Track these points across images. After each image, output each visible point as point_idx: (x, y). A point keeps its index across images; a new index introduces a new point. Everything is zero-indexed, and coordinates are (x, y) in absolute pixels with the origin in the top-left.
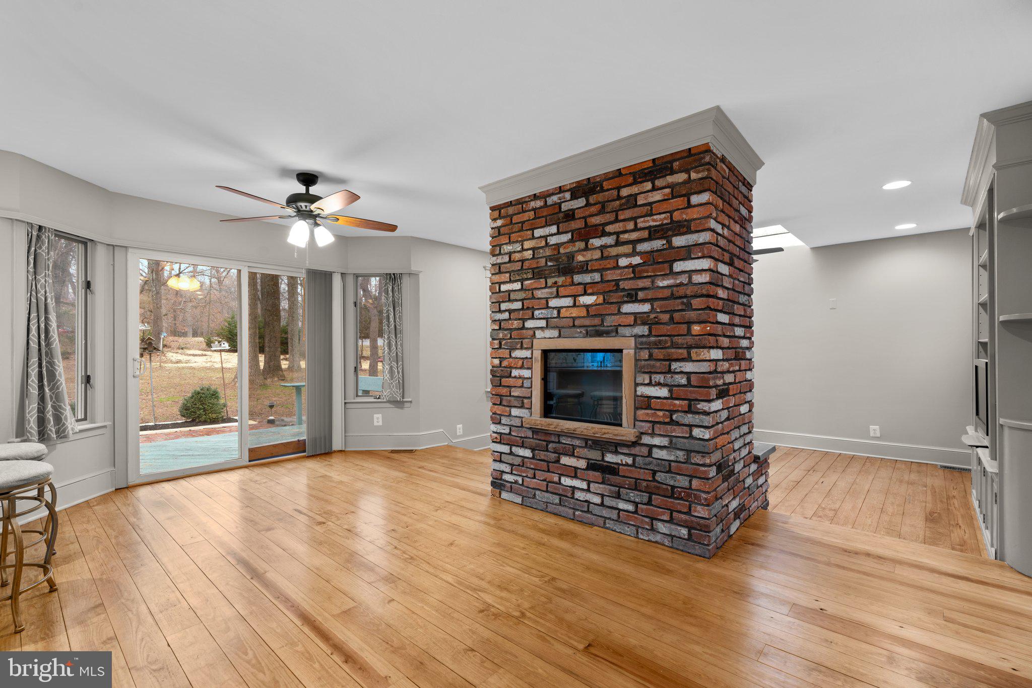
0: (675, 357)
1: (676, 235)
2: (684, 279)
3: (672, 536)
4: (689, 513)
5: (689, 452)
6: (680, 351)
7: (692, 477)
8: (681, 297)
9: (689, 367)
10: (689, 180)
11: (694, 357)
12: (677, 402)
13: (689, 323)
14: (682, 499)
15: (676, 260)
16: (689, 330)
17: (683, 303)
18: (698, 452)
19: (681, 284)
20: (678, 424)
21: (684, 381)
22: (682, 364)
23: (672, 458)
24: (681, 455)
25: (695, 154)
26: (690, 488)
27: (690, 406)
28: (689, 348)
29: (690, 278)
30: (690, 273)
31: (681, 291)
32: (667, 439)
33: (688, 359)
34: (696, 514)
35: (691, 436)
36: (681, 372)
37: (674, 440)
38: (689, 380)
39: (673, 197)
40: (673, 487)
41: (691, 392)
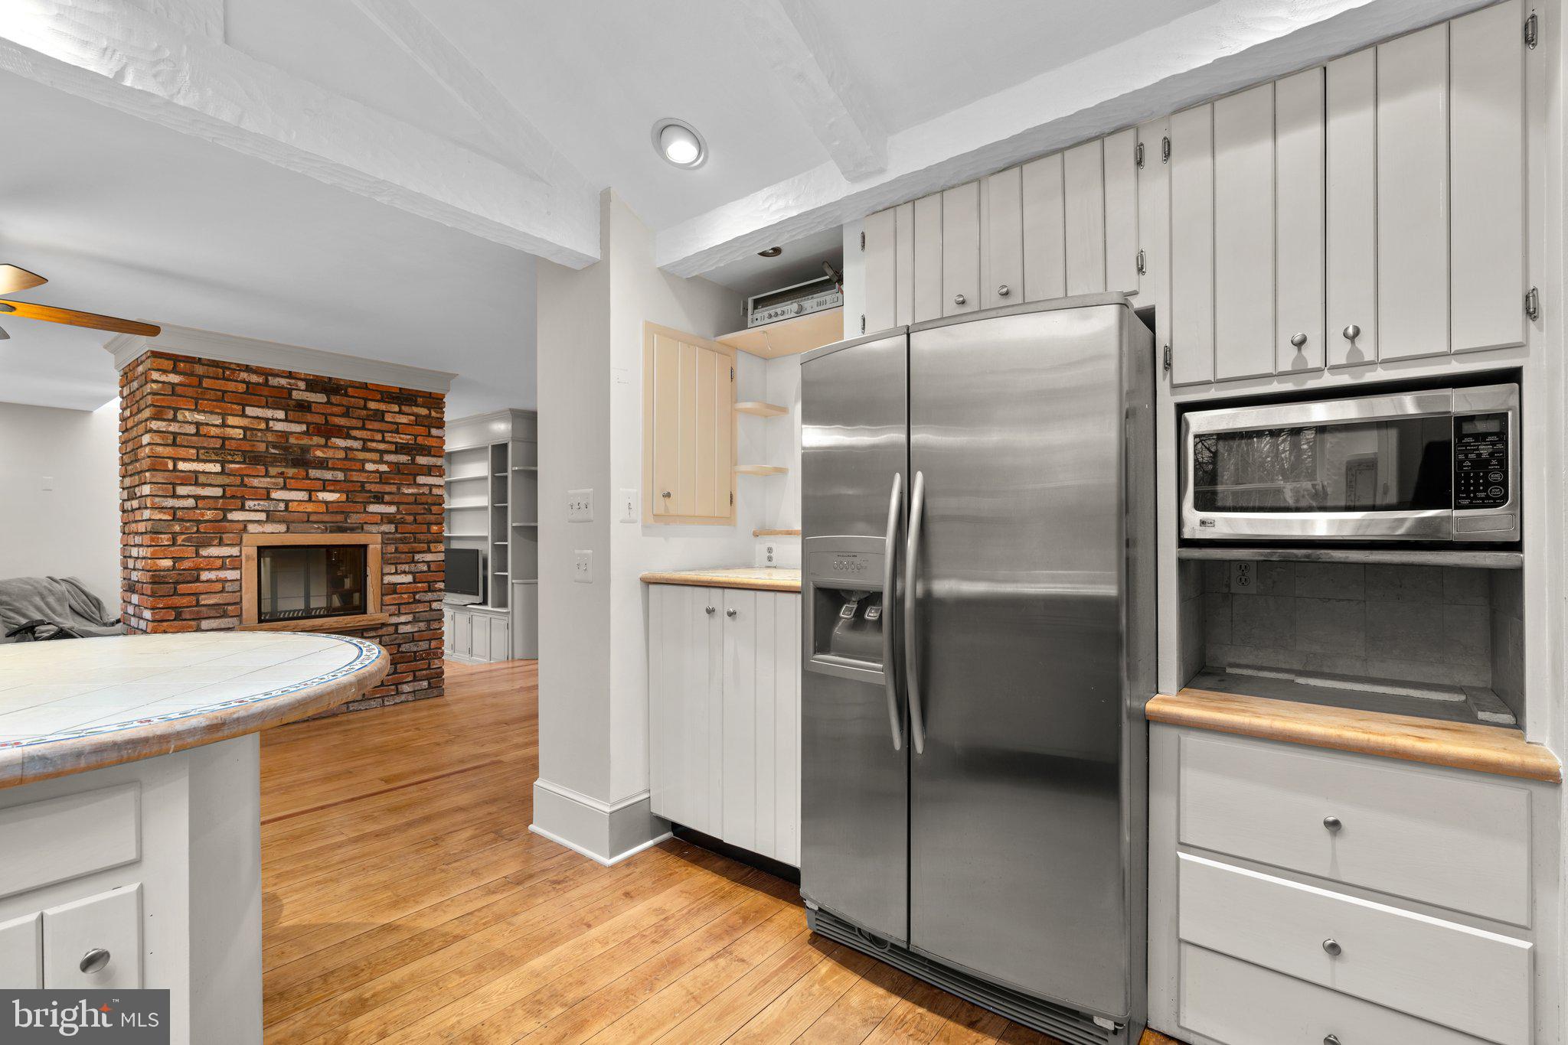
0: (418, 550)
1: (420, 455)
2: (426, 490)
3: (414, 692)
4: (429, 668)
5: (428, 621)
6: (422, 545)
7: (430, 640)
8: (423, 504)
9: (429, 557)
10: (429, 416)
11: (433, 549)
12: (420, 585)
13: (429, 524)
14: (423, 659)
15: (418, 475)
16: (429, 529)
17: (425, 509)
18: (435, 620)
19: (424, 494)
20: (419, 601)
21: (425, 568)
22: (424, 555)
23: (416, 629)
24: (422, 625)
25: (434, 398)
26: (430, 649)
27: (429, 586)
28: (429, 542)
29: (431, 491)
30: (431, 486)
31: (423, 499)
32: (411, 615)
33: (429, 551)
34: (435, 667)
35: (431, 610)
36: (423, 562)
37: (417, 615)
38: (429, 567)
39: (416, 425)
40: (415, 652)
41: (431, 576)
